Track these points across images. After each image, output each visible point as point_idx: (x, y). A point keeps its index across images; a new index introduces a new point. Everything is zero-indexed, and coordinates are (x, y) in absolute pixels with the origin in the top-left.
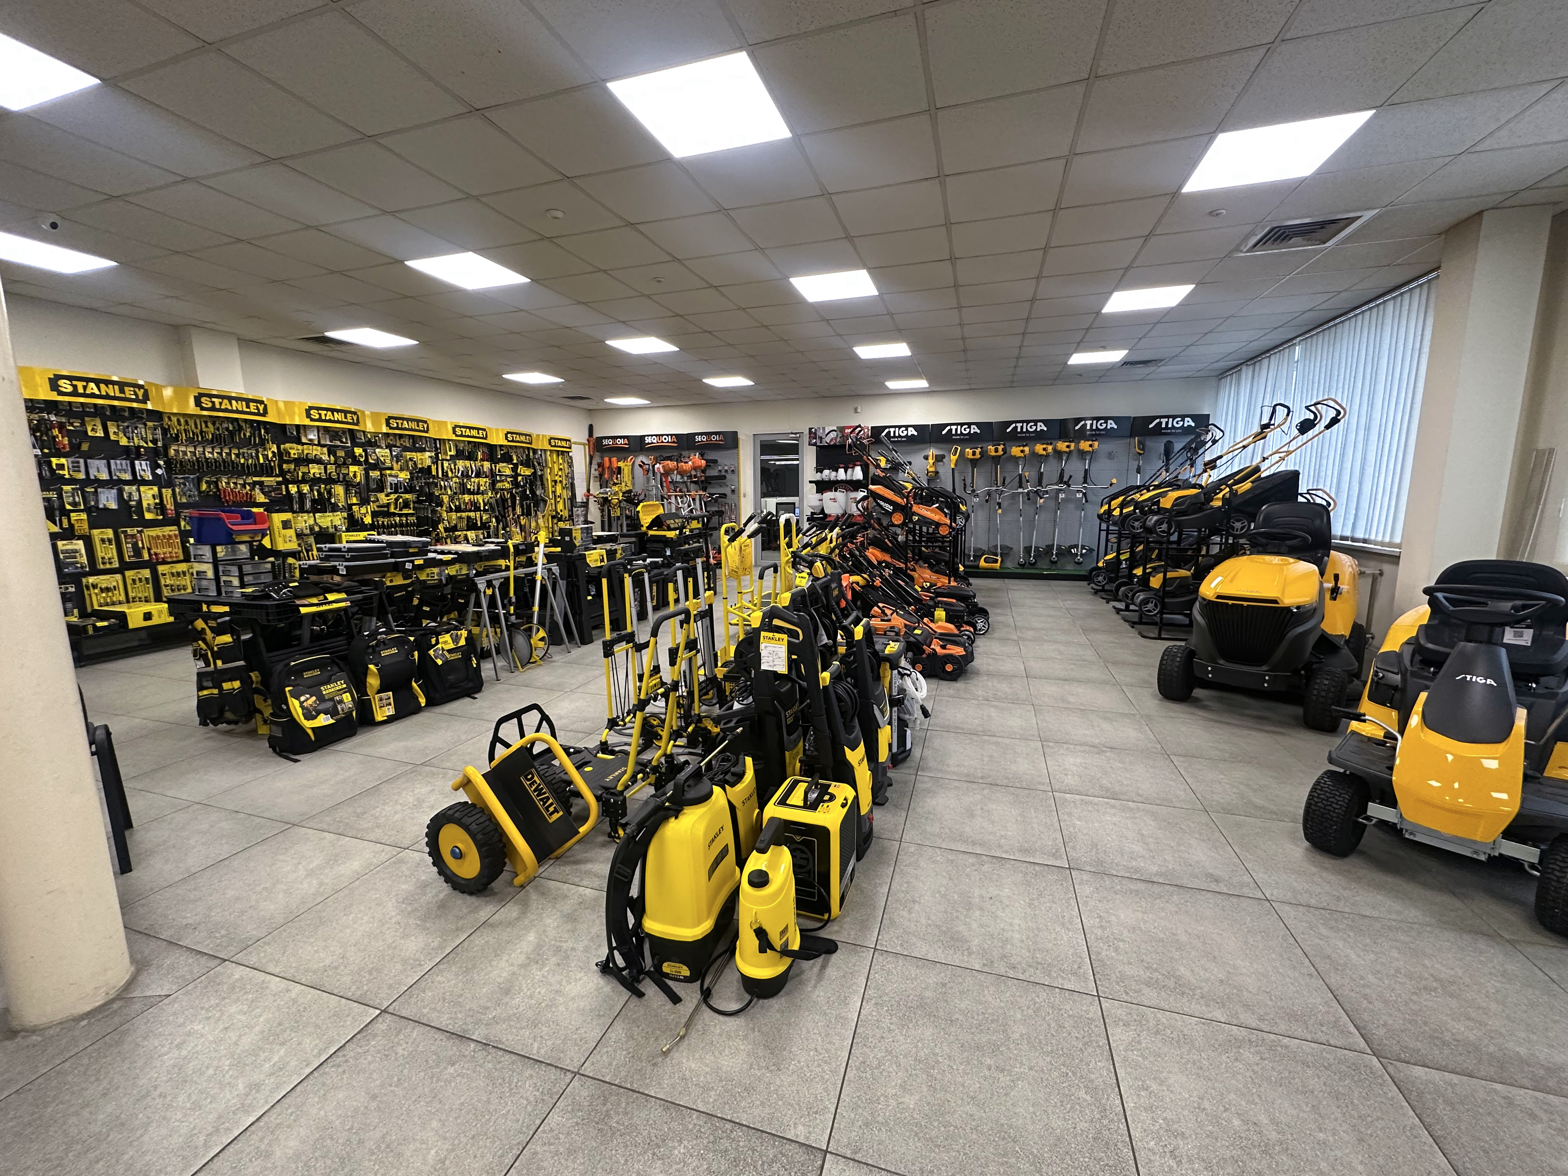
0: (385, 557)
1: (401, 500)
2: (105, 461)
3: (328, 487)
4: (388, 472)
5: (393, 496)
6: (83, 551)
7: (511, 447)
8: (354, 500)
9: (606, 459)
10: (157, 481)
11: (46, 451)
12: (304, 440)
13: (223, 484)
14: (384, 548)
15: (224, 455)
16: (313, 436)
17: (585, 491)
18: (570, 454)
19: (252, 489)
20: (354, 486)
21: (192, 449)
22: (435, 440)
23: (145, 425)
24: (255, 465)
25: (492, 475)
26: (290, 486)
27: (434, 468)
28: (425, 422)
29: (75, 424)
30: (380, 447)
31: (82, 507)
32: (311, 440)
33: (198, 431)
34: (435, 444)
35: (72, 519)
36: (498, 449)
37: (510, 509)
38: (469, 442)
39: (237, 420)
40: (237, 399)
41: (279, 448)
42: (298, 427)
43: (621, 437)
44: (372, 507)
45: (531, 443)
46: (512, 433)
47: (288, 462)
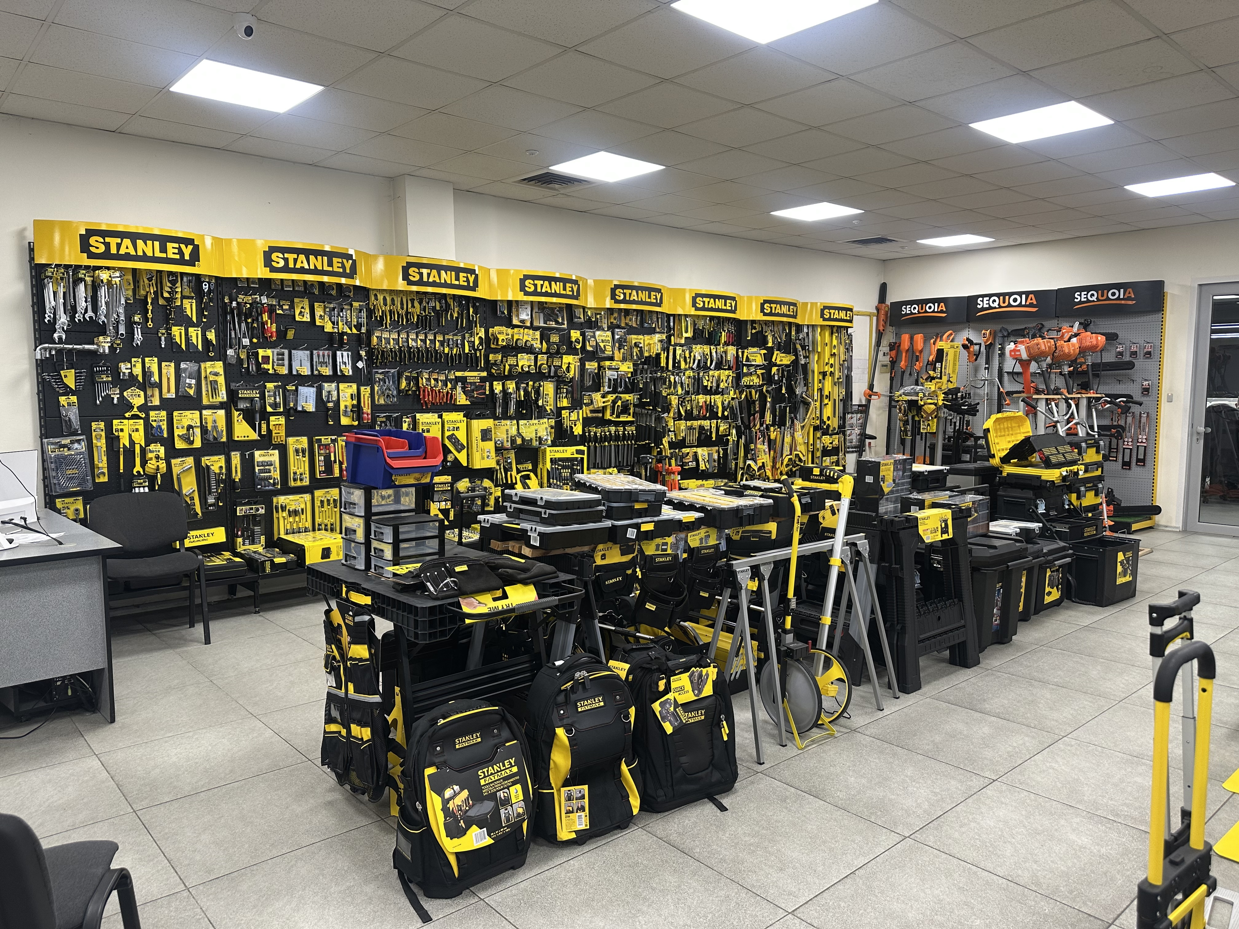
0: (597, 517)
1: (619, 403)
2: (308, 352)
3: (537, 384)
4: (607, 363)
5: (611, 397)
6: (277, 464)
7: (766, 323)
8: (565, 403)
9: (906, 338)
10: (358, 378)
11: (255, 340)
12: (515, 321)
13: (423, 382)
14: (597, 503)
15: (428, 342)
16: (525, 315)
17: (865, 387)
18: (850, 331)
19: (454, 388)
20: (565, 383)
21: (395, 336)
22: (669, 316)
23: (351, 305)
24: (460, 355)
25: (738, 366)
26: (495, 383)
27: (663, 356)
28: (659, 291)
29: (285, 307)
30: (600, 328)
31: (282, 410)
32: (523, 321)
33: (404, 312)
34: (668, 322)
35: (271, 423)
36: (749, 327)
37: (757, 415)
38: (712, 318)
39: (445, 295)
40: (447, 268)
41: (487, 332)
42: (510, 303)
43: (933, 301)
44: (585, 411)
45: (795, 317)
46: (770, 302)
47: (495, 351)
